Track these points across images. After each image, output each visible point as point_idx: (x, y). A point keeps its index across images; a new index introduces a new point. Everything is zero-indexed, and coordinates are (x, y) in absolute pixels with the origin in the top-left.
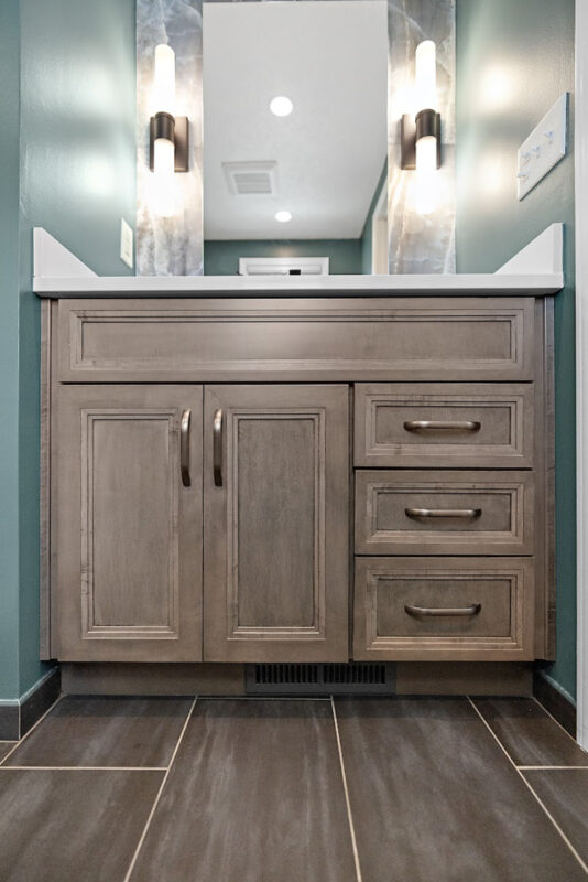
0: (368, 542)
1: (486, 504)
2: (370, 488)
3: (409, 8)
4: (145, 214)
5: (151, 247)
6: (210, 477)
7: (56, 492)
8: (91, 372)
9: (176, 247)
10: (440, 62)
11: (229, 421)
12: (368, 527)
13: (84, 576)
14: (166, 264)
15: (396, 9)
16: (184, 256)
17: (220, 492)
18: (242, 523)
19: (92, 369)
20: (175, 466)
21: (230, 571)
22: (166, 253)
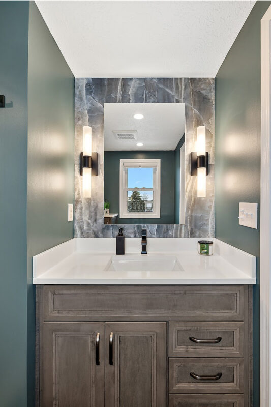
0: (174, 388)
1: (224, 372)
2: (175, 365)
3: (195, 105)
4: (79, 194)
5: (81, 209)
6: (108, 361)
7: (43, 363)
8: (57, 316)
9: (92, 209)
10: (208, 128)
11: (116, 337)
12: (174, 381)
13: (54, 403)
14: (88, 216)
15: (189, 105)
16: (96, 213)
17: (112, 367)
18: (121, 379)
19: (58, 315)
20: (93, 357)
21: (116, 401)
22: (87, 212)
